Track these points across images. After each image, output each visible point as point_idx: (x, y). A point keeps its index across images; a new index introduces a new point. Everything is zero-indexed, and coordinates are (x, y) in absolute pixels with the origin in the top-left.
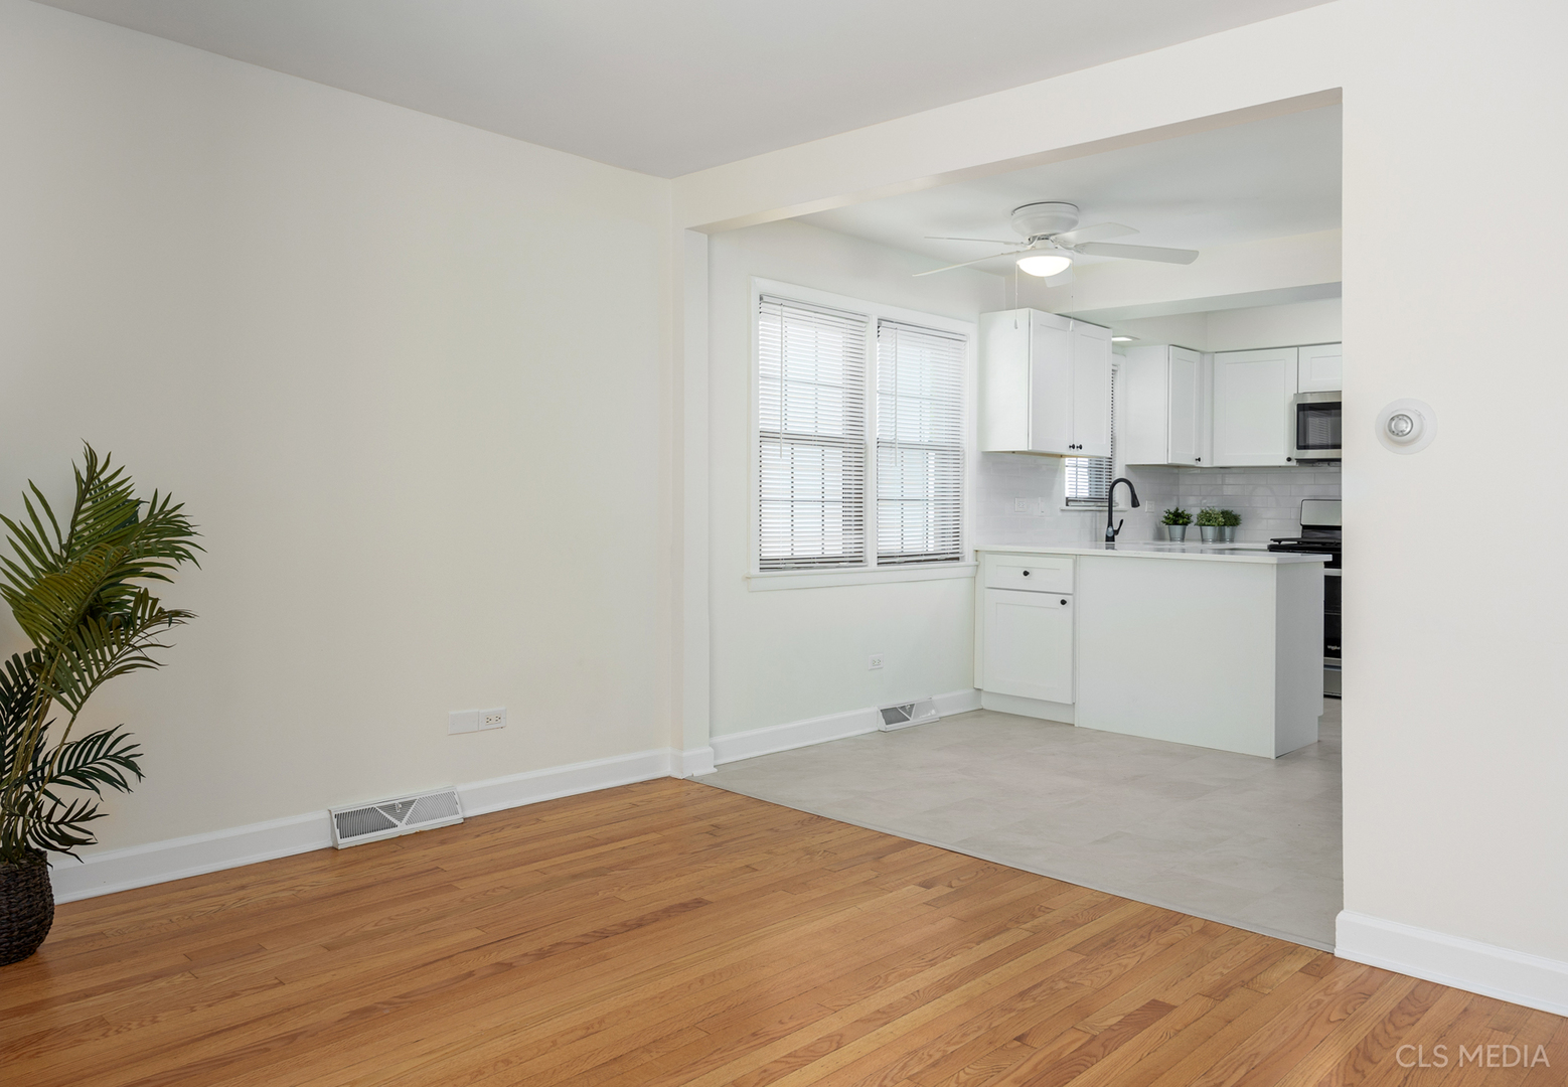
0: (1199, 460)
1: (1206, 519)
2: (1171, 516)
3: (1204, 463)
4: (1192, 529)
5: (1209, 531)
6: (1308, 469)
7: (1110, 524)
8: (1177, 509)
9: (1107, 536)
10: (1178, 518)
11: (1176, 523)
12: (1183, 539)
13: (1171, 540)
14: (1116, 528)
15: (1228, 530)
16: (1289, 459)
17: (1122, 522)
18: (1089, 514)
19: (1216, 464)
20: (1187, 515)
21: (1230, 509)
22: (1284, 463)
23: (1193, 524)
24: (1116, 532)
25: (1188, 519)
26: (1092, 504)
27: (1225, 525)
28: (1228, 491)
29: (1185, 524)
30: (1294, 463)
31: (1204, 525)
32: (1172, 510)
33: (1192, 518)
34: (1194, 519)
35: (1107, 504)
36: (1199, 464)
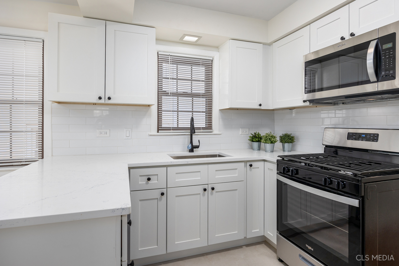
0: (260, 105)
2: (253, 137)
7: (191, 142)
16: (304, 101)
17: (199, 141)
18: (183, 136)
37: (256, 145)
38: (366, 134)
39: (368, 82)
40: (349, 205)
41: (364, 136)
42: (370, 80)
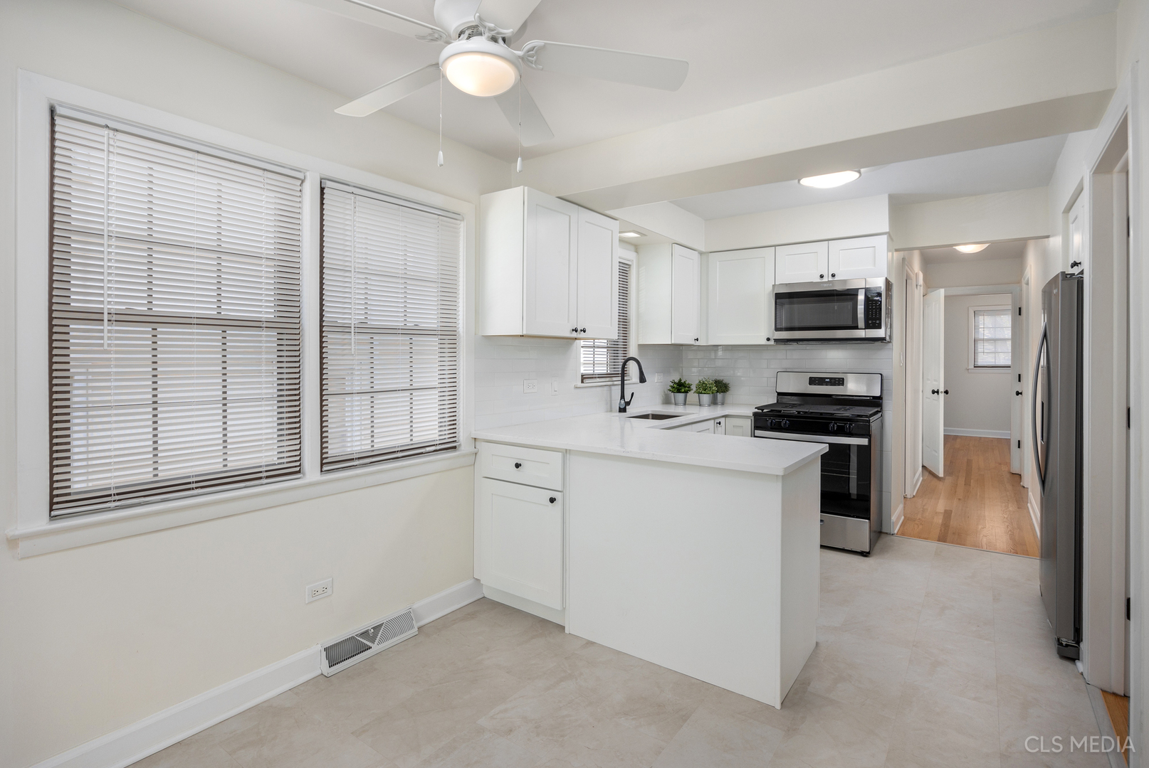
0: (697, 340)
1: (703, 388)
2: (675, 386)
3: (701, 343)
4: (692, 396)
5: (706, 398)
6: (782, 347)
7: (623, 397)
8: (680, 380)
9: (620, 408)
10: (680, 387)
11: (679, 391)
12: (685, 404)
13: (676, 404)
14: (627, 399)
15: (720, 396)
16: (768, 339)
17: (633, 394)
18: (606, 388)
19: (711, 343)
20: (688, 384)
21: (721, 378)
22: (764, 342)
23: (692, 392)
24: (628, 403)
25: (689, 387)
26: (608, 379)
27: (717, 392)
28: (719, 363)
29: (686, 392)
30: (772, 342)
31: (701, 393)
32: (677, 381)
33: (692, 387)
34: (694, 388)
35: (620, 378)
36: (697, 343)
37: (680, 396)
38: (831, 379)
39: (856, 328)
40: (858, 445)
41: (828, 380)
42: (858, 326)
